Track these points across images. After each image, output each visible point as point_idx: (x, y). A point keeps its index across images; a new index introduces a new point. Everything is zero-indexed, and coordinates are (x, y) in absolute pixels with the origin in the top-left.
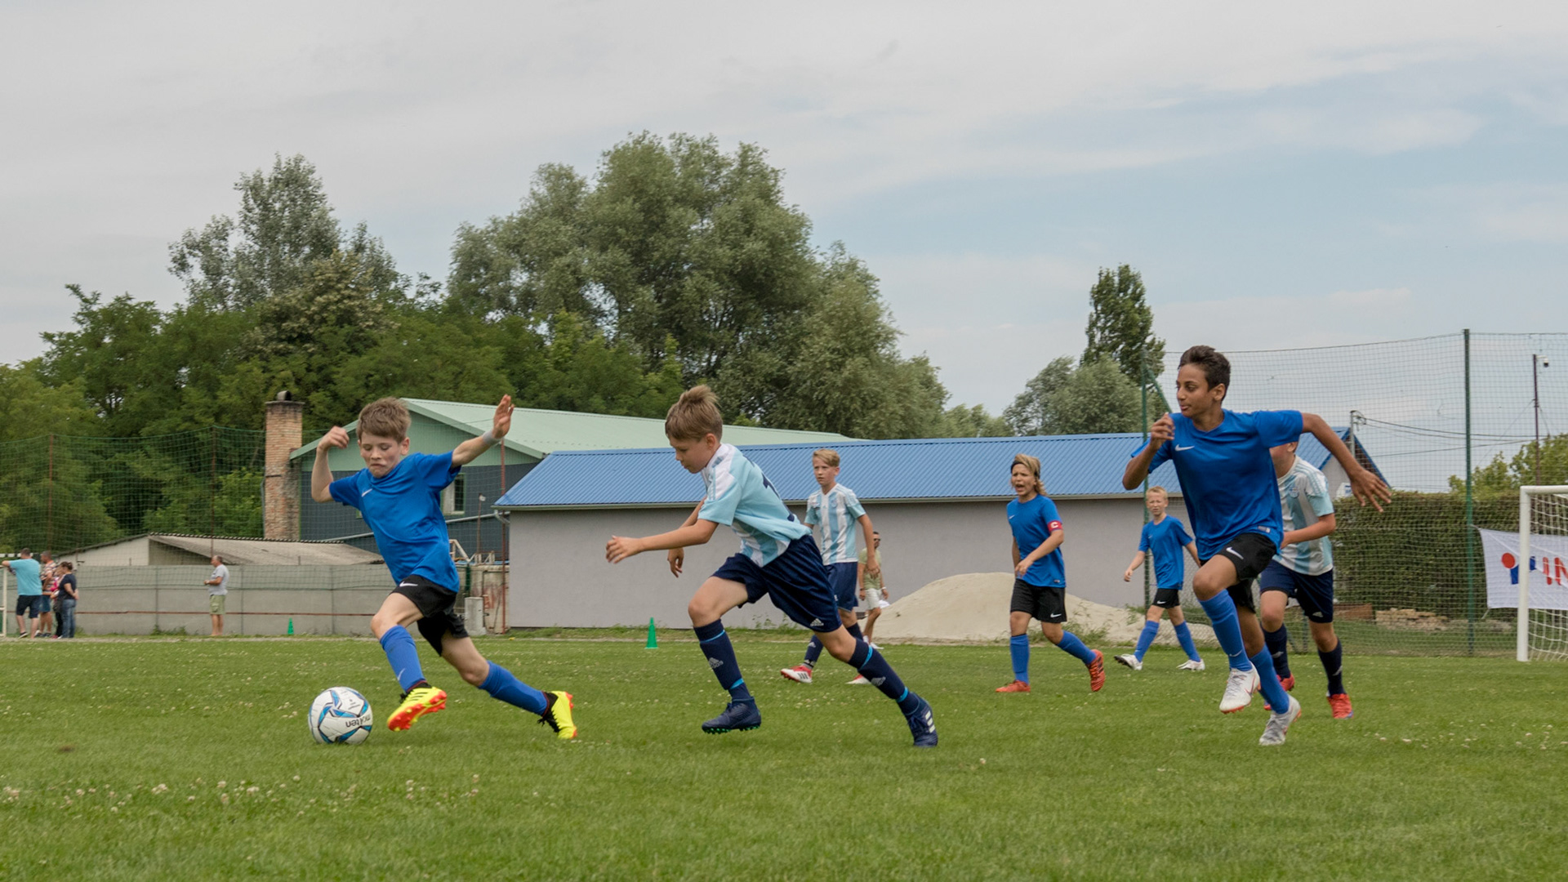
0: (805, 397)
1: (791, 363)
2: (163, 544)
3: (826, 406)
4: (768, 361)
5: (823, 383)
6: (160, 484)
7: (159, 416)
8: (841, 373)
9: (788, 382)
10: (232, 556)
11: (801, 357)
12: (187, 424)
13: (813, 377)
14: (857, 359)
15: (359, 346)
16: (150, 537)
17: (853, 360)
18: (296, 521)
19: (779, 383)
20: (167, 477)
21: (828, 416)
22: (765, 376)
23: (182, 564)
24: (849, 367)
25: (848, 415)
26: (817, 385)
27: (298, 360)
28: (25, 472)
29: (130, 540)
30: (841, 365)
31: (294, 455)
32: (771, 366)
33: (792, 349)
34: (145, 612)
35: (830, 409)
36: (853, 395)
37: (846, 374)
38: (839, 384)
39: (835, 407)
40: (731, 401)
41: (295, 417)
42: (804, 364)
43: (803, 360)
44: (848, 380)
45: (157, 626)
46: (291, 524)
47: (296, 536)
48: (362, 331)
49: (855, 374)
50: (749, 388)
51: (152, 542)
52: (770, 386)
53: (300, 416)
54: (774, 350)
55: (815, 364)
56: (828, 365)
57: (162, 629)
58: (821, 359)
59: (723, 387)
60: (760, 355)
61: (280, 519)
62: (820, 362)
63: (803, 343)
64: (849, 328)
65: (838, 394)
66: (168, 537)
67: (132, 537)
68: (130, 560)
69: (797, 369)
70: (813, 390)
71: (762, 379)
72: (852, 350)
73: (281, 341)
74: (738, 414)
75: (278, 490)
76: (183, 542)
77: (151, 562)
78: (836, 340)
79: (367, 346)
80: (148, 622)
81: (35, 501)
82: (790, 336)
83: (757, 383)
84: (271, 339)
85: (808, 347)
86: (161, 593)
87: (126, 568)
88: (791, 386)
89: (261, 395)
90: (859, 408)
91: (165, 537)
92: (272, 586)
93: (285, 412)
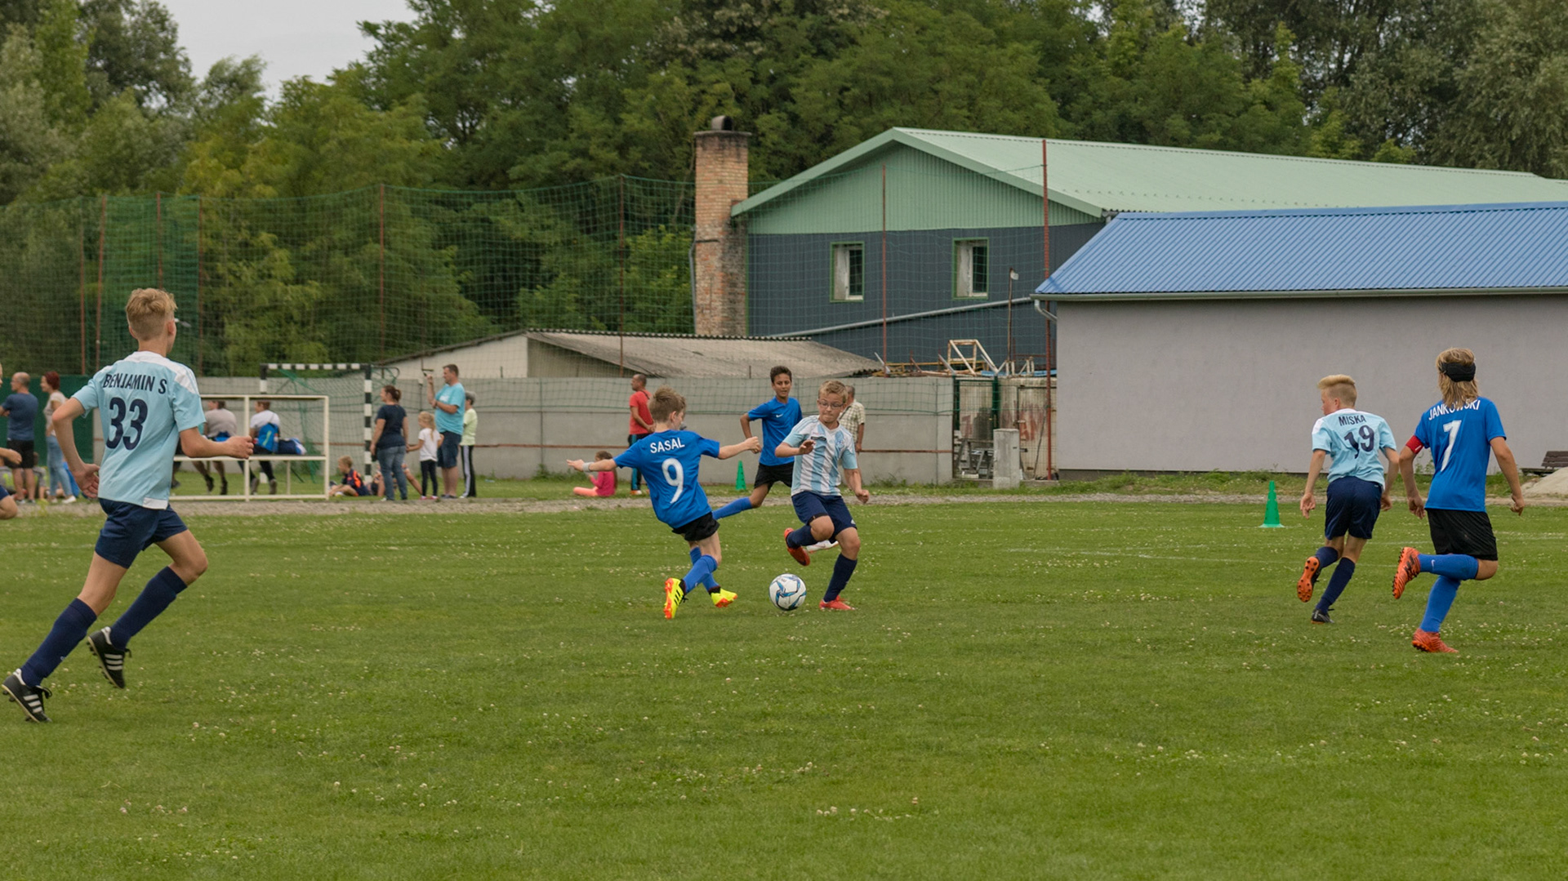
0: (1479, 115)
1: (1460, 65)
2: (549, 345)
3: (1510, 128)
4: (1424, 60)
5: (1506, 95)
6: (538, 248)
7: (537, 149)
8: (1533, 80)
9: (1456, 94)
10: (651, 363)
11: (1474, 57)
12: (579, 160)
13: (1491, 85)
14: (1555, 60)
15: (829, 45)
16: (529, 334)
17: (1550, 60)
18: (742, 307)
19: (1442, 93)
20: (549, 238)
21: (1512, 143)
22: (1421, 85)
23: (577, 376)
24: (1543, 71)
25: (1542, 141)
26: (1497, 97)
27: (738, 67)
28: (341, 234)
29: (500, 339)
30: (1533, 68)
31: (737, 210)
32: (1431, 69)
33: (1461, 43)
34: (525, 446)
35: (1516, 132)
36: (1550, 112)
37: (1540, 80)
38: (1531, 95)
39: (1522, 129)
40: (1372, 120)
41: (739, 155)
42: (1478, 66)
43: (1477, 61)
44: (1543, 90)
45: (542, 466)
46: (734, 311)
47: (742, 328)
48: (832, 22)
49: (1552, 80)
50: (1401, 103)
51: (531, 343)
52: (1429, 99)
53: (745, 153)
54: (1433, 46)
55: (1495, 66)
56: (1512, 67)
57: (550, 470)
58: (1503, 59)
59: (1360, 100)
60: (1414, 54)
61: (718, 304)
62: (1502, 64)
63: (1476, 35)
64: (1544, 13)
65: (1527, 110)
66: (557, 335)
67: (502, 335)
68: (501, 369)
69: (1467, 74)
70: (1490, 106)
71: (1417, 88)
72: (1547, 45)
73: (712, 37)
74: (1383, 140)
75: (715, 262)
76: (578, 342)
77: (531, 373)
78: (1525, 30)
79: (839, 46)
80: (529, 461)
81: (359, 277)
82: (1457, 25)
83: (1409, 94)
84: (698, 34)
85: (1483, 42)
86: (548, 418)
87: (495, 381)
88: (1459, 99)
89: (685, 119)
90: (1557, 131)
91: (551, 334)
92: (710, 408)
93: (722, 147)
